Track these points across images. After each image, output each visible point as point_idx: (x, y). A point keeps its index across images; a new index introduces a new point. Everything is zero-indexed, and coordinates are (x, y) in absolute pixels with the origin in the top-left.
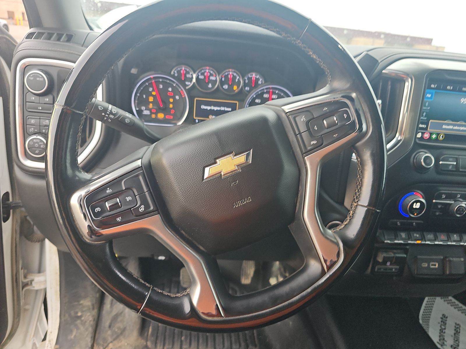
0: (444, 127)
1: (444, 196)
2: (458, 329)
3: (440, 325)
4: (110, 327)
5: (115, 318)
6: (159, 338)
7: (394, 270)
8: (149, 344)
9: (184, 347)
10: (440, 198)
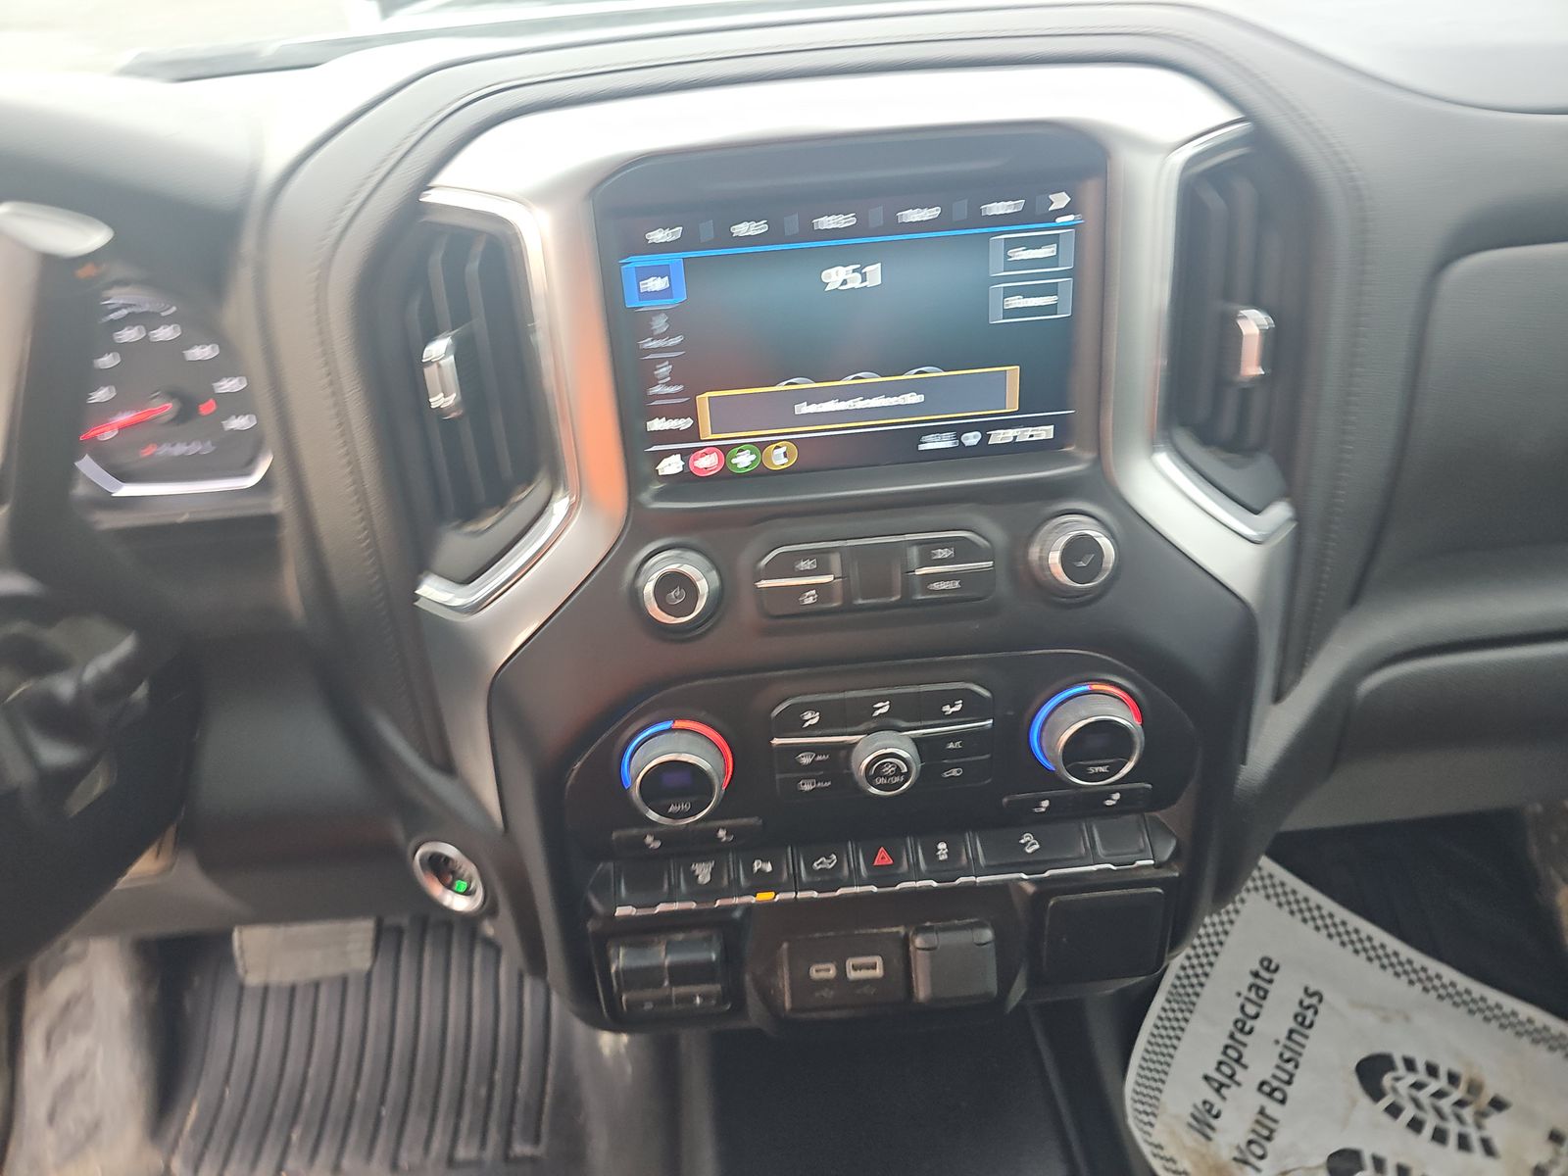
0: (803, 409)
1: (812, 718)
2: (1310, 1013)
3: (1241, 1000)
4: (51, 1118)
5: (65, 1092)
6: (213, 1146)
7: (698, 1000)
8: (177, 1165)
9: (291, 1164)
10: (796, 726)
